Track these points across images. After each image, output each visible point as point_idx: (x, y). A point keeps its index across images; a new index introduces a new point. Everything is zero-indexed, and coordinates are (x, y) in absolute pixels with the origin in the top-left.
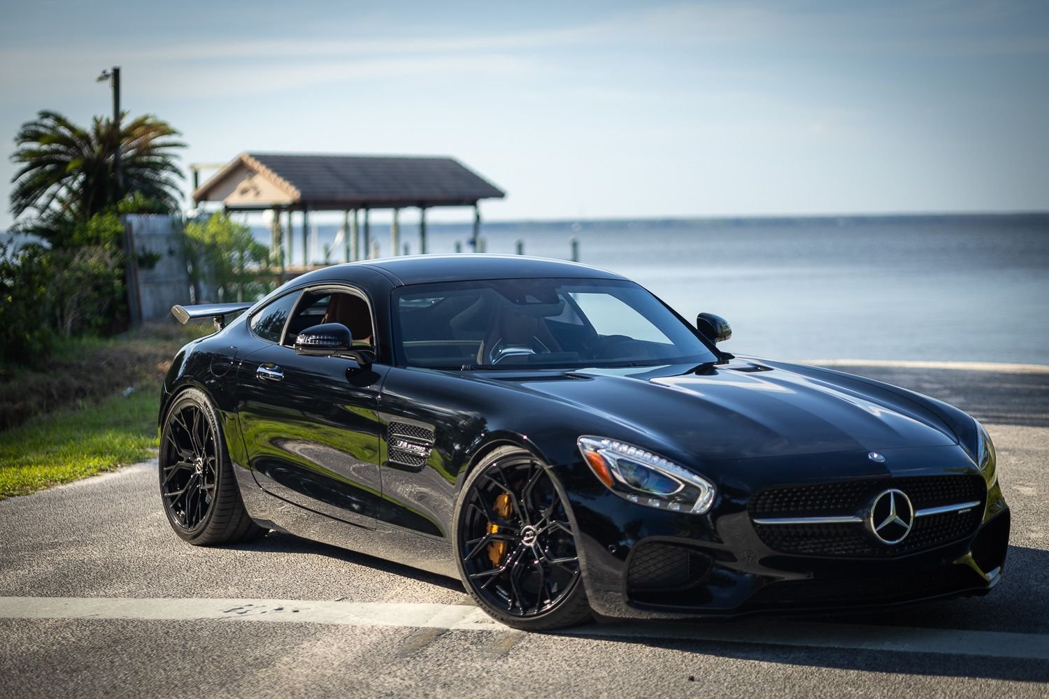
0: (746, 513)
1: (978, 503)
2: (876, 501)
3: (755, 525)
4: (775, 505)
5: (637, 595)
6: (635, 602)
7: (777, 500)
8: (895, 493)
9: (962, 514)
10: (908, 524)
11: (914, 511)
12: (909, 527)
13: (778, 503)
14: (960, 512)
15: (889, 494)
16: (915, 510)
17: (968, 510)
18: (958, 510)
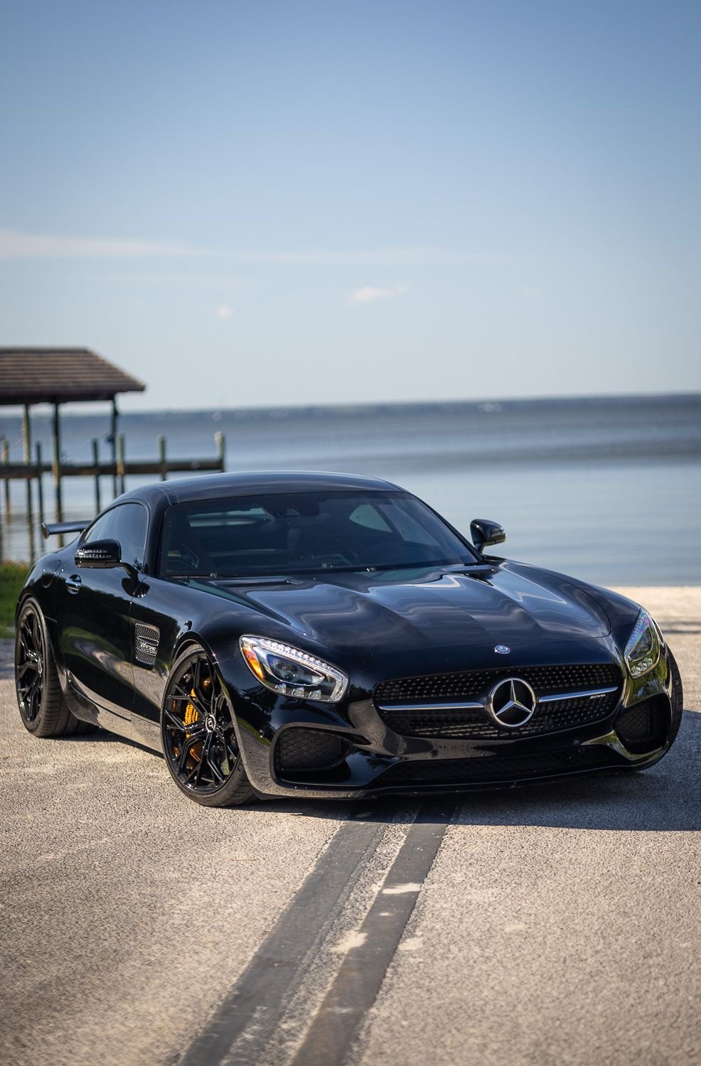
0: (371, 701)
1: (614, 689)
2: (496, 688)
3: (381, 712)
4: (401, 693)
5: (283, 774)
6: (283, 780)
7: (402, 689)
8: (514, 681)
9: (593, 699)
10: (531, 709)
11: (536, 697)
12: (531, 712)
13: (403, 691)
14: (592, 697)
15: (510, 682)
16: (538, 695)
17: (602, 696)
18: (591, 696)
